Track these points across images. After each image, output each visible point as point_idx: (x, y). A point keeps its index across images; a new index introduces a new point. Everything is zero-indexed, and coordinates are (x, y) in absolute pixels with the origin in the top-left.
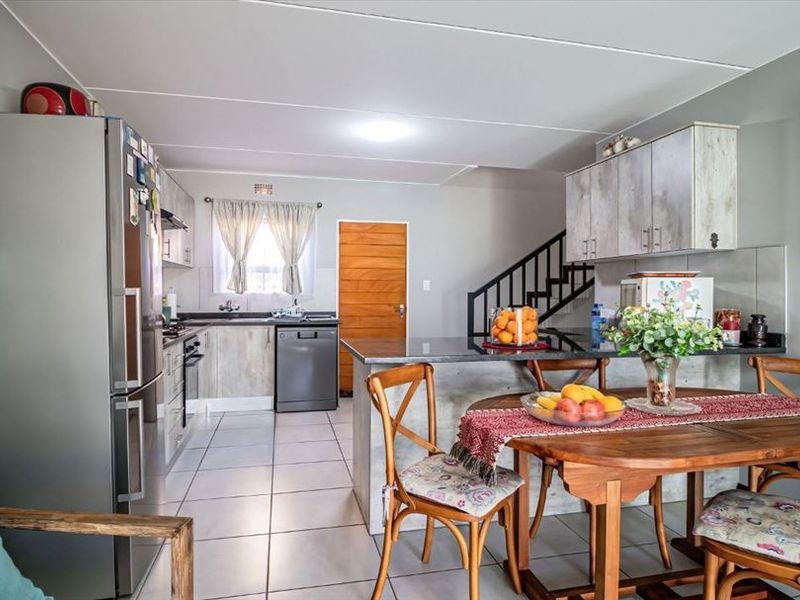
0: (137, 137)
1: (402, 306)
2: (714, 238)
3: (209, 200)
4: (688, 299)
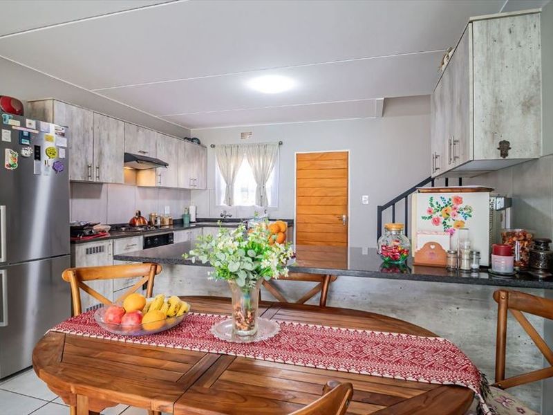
1: (344, 216)
2: (504, 147)
3: (213, 146)
4: (460, 217)
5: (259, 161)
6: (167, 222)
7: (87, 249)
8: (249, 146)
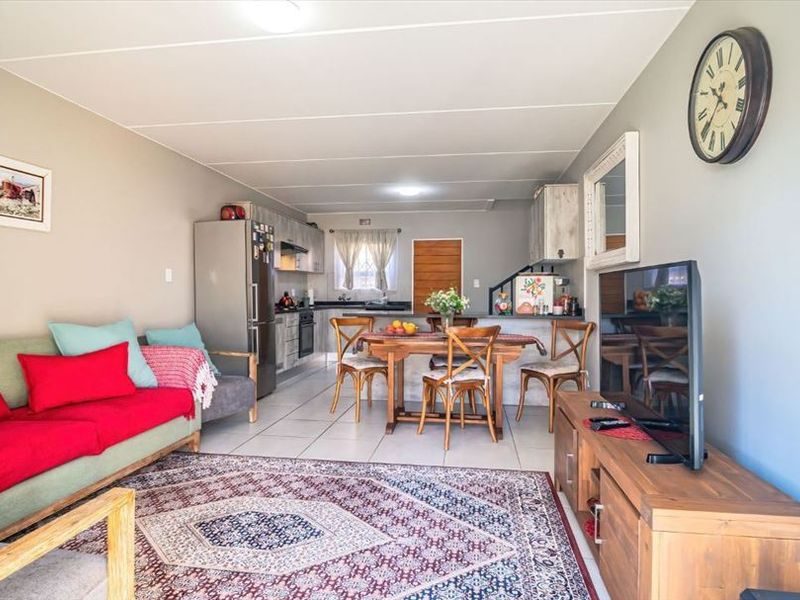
0: (258, 224)
2: (561, 253)
3: (332, 231)
4: (540, 289)
5: (379, 247)
8: (367, 232)
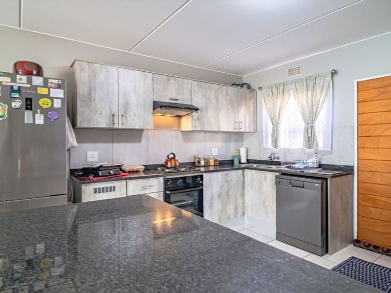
3: (260, 88)
5: (307, 97)
6: (212, 163)
7: (95, 189)
8: (295, 82)
